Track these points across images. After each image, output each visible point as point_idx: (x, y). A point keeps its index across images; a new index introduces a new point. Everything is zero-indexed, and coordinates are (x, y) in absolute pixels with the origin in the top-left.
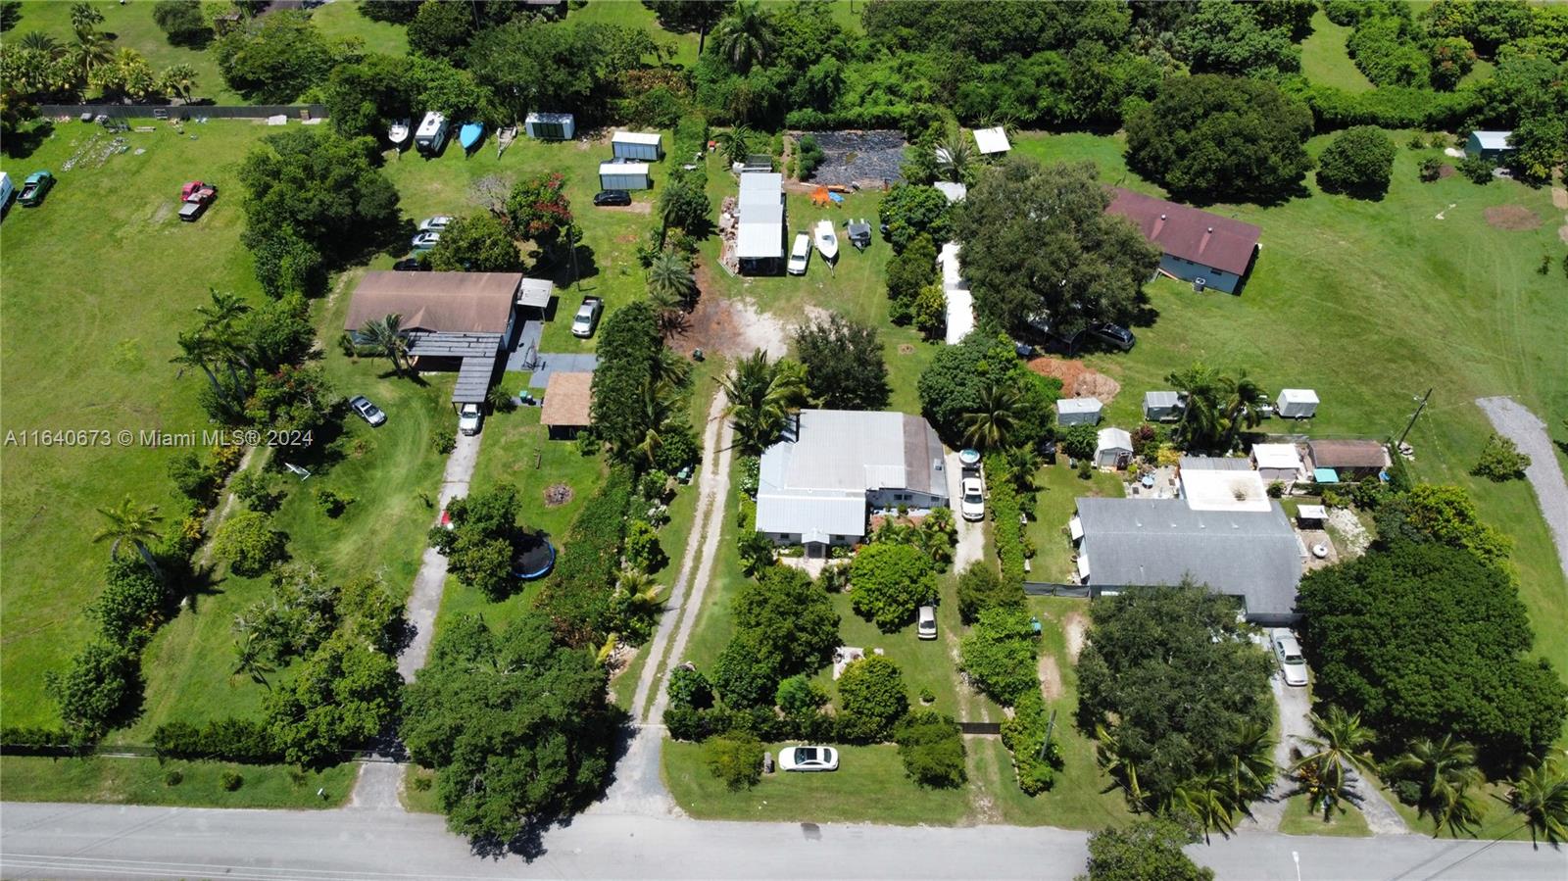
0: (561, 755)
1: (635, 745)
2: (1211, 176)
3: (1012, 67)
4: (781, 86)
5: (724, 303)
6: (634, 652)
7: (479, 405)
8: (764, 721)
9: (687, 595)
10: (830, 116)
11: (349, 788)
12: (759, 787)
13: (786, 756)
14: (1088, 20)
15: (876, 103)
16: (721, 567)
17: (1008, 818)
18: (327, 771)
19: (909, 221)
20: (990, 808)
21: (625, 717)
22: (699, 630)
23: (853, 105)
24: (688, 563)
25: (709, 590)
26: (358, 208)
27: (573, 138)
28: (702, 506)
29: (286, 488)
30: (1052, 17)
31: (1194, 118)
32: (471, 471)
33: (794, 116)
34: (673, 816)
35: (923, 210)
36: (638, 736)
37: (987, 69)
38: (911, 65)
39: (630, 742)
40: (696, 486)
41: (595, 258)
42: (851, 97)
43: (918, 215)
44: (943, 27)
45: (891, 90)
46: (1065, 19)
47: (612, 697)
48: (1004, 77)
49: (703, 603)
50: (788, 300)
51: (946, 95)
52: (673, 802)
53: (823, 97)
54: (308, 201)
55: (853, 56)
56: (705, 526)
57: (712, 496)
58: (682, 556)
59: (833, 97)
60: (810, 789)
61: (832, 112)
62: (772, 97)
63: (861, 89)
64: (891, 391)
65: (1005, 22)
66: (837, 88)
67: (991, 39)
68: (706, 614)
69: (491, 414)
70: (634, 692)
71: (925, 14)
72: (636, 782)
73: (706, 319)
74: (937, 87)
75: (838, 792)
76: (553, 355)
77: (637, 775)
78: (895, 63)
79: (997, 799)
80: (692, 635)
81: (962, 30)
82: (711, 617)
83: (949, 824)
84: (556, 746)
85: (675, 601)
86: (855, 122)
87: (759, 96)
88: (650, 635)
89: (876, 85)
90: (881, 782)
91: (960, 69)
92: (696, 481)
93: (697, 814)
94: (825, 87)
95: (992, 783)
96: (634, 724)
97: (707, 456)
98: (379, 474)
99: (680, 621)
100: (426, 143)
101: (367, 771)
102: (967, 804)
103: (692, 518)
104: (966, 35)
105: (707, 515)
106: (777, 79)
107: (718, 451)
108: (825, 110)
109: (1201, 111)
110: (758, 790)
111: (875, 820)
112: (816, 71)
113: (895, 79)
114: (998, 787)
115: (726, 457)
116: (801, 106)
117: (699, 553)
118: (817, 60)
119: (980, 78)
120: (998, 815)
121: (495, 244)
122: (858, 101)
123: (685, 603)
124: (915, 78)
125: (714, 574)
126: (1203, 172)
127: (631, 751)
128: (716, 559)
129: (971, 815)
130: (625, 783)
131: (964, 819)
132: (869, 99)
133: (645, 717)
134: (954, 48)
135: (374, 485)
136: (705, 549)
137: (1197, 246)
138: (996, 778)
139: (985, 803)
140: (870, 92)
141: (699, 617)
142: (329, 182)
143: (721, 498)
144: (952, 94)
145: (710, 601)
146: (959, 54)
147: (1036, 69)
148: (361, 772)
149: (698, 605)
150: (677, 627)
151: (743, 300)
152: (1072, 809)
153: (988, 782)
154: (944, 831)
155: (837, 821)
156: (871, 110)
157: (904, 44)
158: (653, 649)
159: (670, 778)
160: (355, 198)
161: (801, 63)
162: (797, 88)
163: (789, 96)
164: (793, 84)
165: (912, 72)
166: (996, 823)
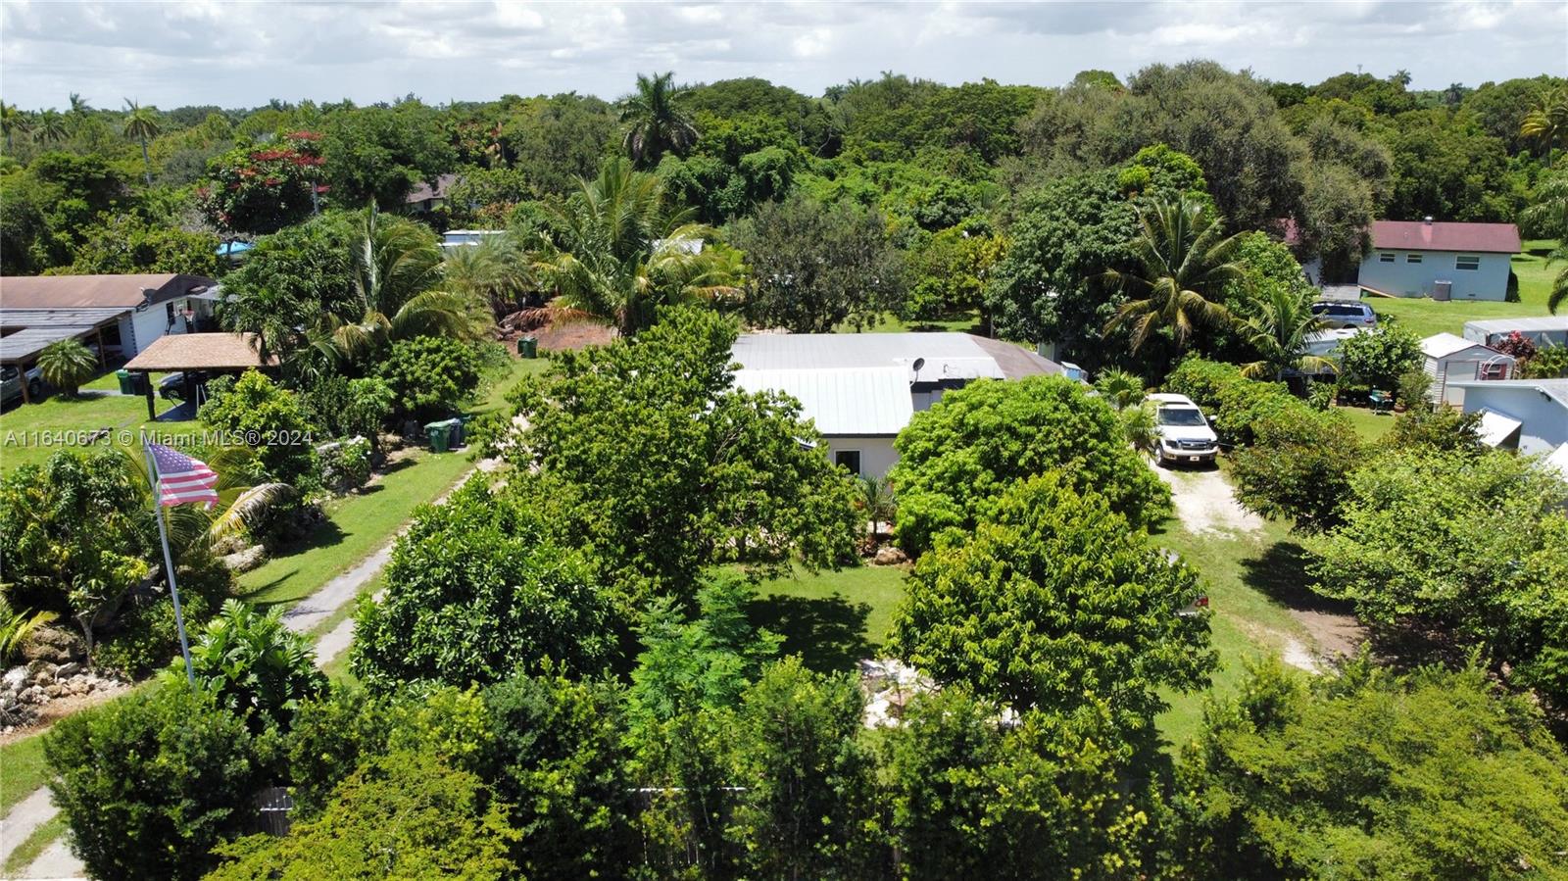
4: (702, 178)
6: (114, 690)
38: (891, 173)
44: (927, 127)
55: (808, 167)
62: (692, 190)
63: (821, 194)
66: (787, 184)
67: (1001, 133)
71: (904, 125)
78: (870, 171)
81: (958, 121)
89: (842, 193)
94: (768, 179)
104: (965, 126)
106: (699, 170)
112: (757, 159)
113: (870, 187)
118: (757, 146)
134: (949, 144)
137: (1416, 238)
140: (835, 200)
146: (958, 151)
157: (877, 156)
161: (732, 151)
162: (729, 190)
163: (717, 201)
164: (723, 184)
165: (896, 178)
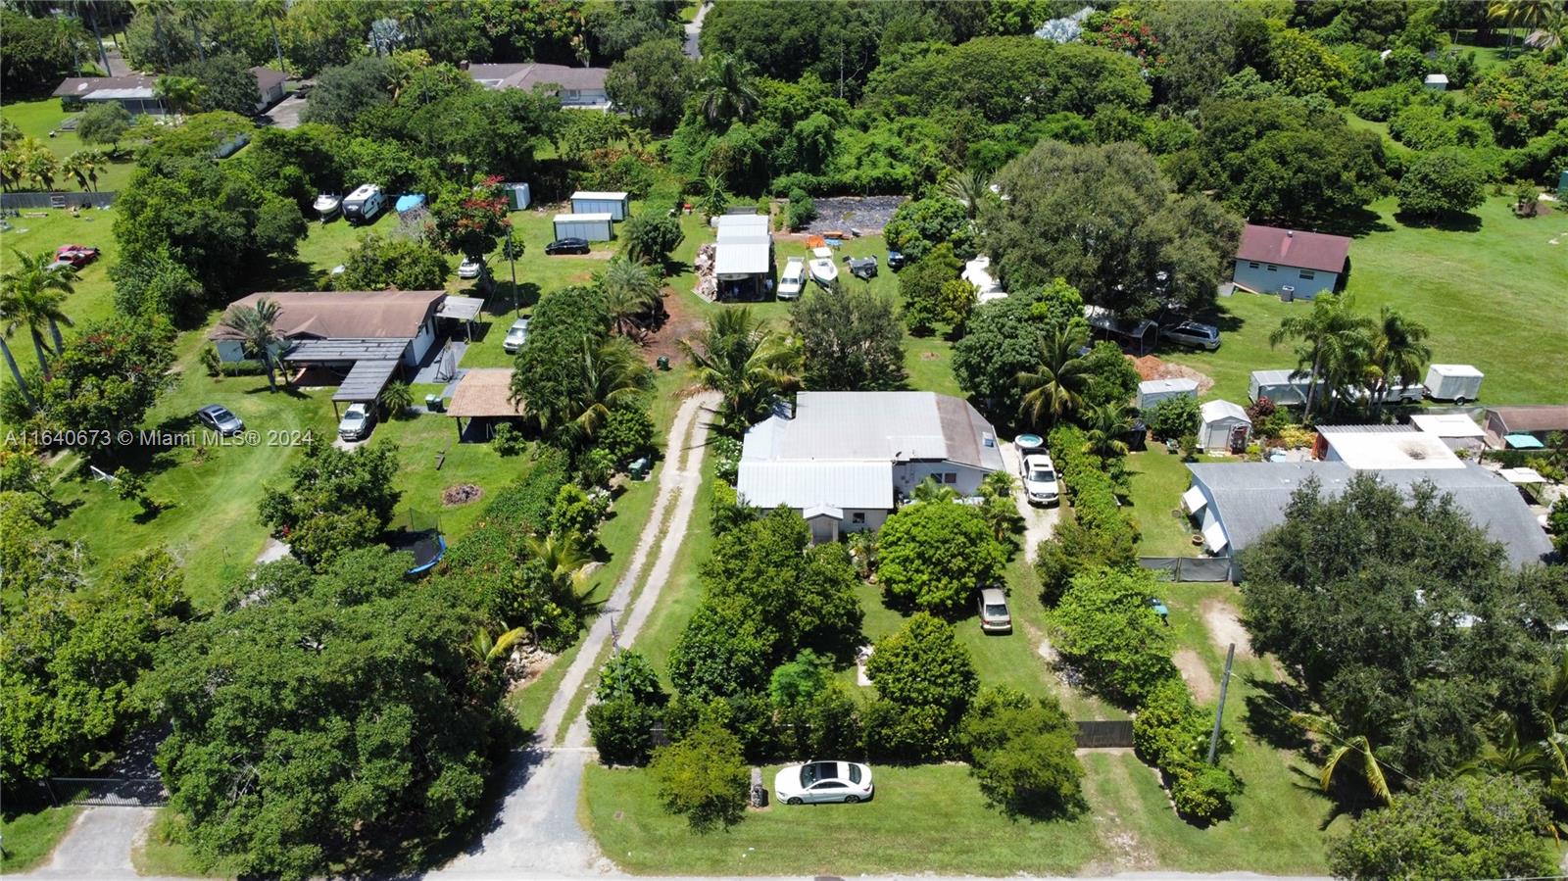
0: (401, 735)
1: (538, 775)
2: (1276, 197)
3: (1026, 127)
4: (764, 143)
5: (699, 324)
6: (551, 658)
7: (368, 404)
8: (752, 716)
9: (636, 593)
10: (822, 179)
11: (51, 844)
12: (742, 827)
13: (787, 779)
14: (1106, 83)
15: (874, 165)
16: (687, 563)
17: (1167, 860)
18: (25, 819)
19: (923, 231)
20: (1136, 848)
21: (528, 737)
22: (652, 632)
23: (849, 167)
24: (639, 559)
25: (669, 585)
26: (254, 231)
27: (528, 208)
28: (662, 501)
29: (83, 497)
30: (1067, 79)
31: (1247, 137)
33: (781, 182)
34: (596, 871)
35: (940, 219)
36: (546, 762)
37: (998, 129)
38: (912, 127)
39: (532, 768)
40: (656, 482)
41: (541, 292)
42: (846, 159)
43: (934, 225)
44: (943, 87)
45: (891, 153)
46: (1081, 82)
48: (1019, 135)
49: (660, 602)
51: (954, 155)
52: (593, 849)
53: (814, 155)
54: (191, 215)
55: (847, 122)
56: (665, 521)
57: (676, 492)
58: (630, 552)
59: (825, 156)
60: (827, 828)
61: (824, 174)
62: (755, 154)
63: (856, 150)
65: (1018, 79)
66: (829, 146)
67: (1000, 96)
68: (664, 613)
69: (384, 420)
70: (545, 707)
71: (924, 80)
72: (536, 826)
73: (675, 336)
74: (943, 147)
75: (876, 830)
76: (476, 369)
77: (539, 815)
78: (895, 126)
79: (1144, 834)
81: (968, 86)
82: (671, 616)
83: (1070, 872)
84: (392, 722)
85: (618, 599)
86: (852, 186)
87: (741, 152)
88: (576, 637)
89: (873, 147)
90: (946, 815)
91: (968, 128)
92: (656, 476)
93: (637, 868)
94: (815, 143)
95: (1132, 812)
96: (542, 747)
97: (672, 454)
98: (217, 481)
99: (623, 623)
100: (354, 208)
101: (89, 819)
102: (1095, 844)
103: (648, 515)
104: (972, 90)
105: (669, 511)
106: (761, 135)
107: (686, 448)
108: (815, 170)
109: (1253, 130)
110: (741, 831)
111: (941, 869)
112: (805, 126)
113: (895, 141)
114: (1143, 818)
115: (697, 456)
116: (790, 171)
117: (656, 547)
118: (807, 114)
119: (992, 137)
120: (1150, 857)
121: (415, 262)
122: (854, 162)
123: (633, 601)
124: (918, 141)
125: (676, 569)
126: (1265, 195)
127: (532, 782)
128: (680, 554)
129: (1105, 857)
130: (517, 827)
131: (1094, 864)
132: (866, 161)
133: (560, 738)
134: (959, 105)
135: (208, 491)
136: (665, 544)
137: (1279, 251)
138: (1136, 805)
139: (1125, 840)
140: (868, 154)
141: (652, 617)
142: (222, 198)
143: (689, 493)
144: (962, 156)
145: (669, 599)
146: (966, 112)
147: (1053, 126)
148: (81, 819)
149: (652, 603)
150: (619, 629)
152: (1276, 847)
153: (1124, 811)
155: (877, 873)
156: (868, 173)
157: (902, 110)
158: (580, 655)
159: (594, 817)
160: (251, 221)
161: (787, 119)
162: (784, 148)
163: (775, 158)
164: (780, 143)
165: (915, 134)
166: (1150, 869)
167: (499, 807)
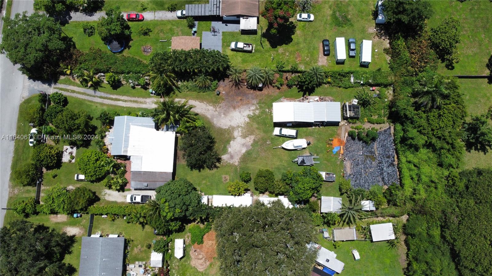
1: (46, 86)
5: (255, 102)
6: (79, 82)
7: (186, 15)
9: (101, 97)
15: (410, 170)
16: (111, 108)
17: (10, 198)
20: (14, 193)
21: (56, 82)
23: (406, 157)
24: (114, 97)
25: (102, 104)
27: (376, 23)
28: (140, 99)
32: (160, 19)
33: (399, 127)
34: (21, 99)
38: (436, 188)
39: (47, 84)
41: (284, 45)
47: (62, 77)
49: (97, 103)
50: (257, 128)
52: (26, 98)
56: (131, 101)
57: (145, 103)
58: (117, 94)
61: (401, 146)
63: (415, 160)
64: (200, 171)
67: (451, 235)
68: (93, 104)
70: (64, 84)
72: (33, 87)
73: (244, 94)
76: (221, 37)
77: (35, 87)
79: (17, 196)
80: (85, 100)
82: (91, 105)
83: (10, 180)
85: (98, 93)
88: (85, 87)
92: (153, 97)
93: (21, 106)
96: (53, 85)
99: (91, 96)
102: (16, 186)
103: (135, 96)
105: (136, 102)
111: (14, 157)
114: (21, 196)
117: (119, 100)
119: (429, 228)
120: (12, 195)
123: (97, 97)
125: (112, 105)
127: (44, 85)
128: (115, 106)
129: (13, 187)
130: (33, 85)
131: (12, 185)
133: (55, 88)
136: (120, 102)
138: (24, 196)
139: (16, 191)
141: (92, 102)
143: (144, 106)
149: (96, 101)
150: (88, 95)
151: (257, 109)
153: (22, 193)
154: (9, 178)
158: (80, 88)
159: (34, 97)
166: (9, 194)
167: (38, 80)
